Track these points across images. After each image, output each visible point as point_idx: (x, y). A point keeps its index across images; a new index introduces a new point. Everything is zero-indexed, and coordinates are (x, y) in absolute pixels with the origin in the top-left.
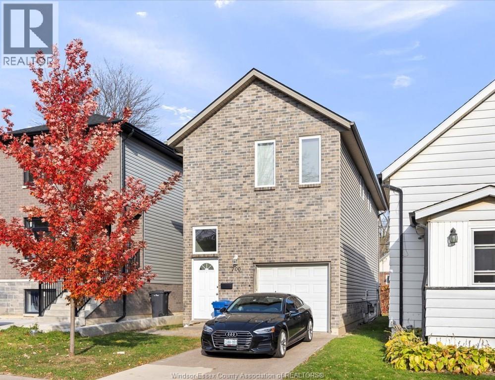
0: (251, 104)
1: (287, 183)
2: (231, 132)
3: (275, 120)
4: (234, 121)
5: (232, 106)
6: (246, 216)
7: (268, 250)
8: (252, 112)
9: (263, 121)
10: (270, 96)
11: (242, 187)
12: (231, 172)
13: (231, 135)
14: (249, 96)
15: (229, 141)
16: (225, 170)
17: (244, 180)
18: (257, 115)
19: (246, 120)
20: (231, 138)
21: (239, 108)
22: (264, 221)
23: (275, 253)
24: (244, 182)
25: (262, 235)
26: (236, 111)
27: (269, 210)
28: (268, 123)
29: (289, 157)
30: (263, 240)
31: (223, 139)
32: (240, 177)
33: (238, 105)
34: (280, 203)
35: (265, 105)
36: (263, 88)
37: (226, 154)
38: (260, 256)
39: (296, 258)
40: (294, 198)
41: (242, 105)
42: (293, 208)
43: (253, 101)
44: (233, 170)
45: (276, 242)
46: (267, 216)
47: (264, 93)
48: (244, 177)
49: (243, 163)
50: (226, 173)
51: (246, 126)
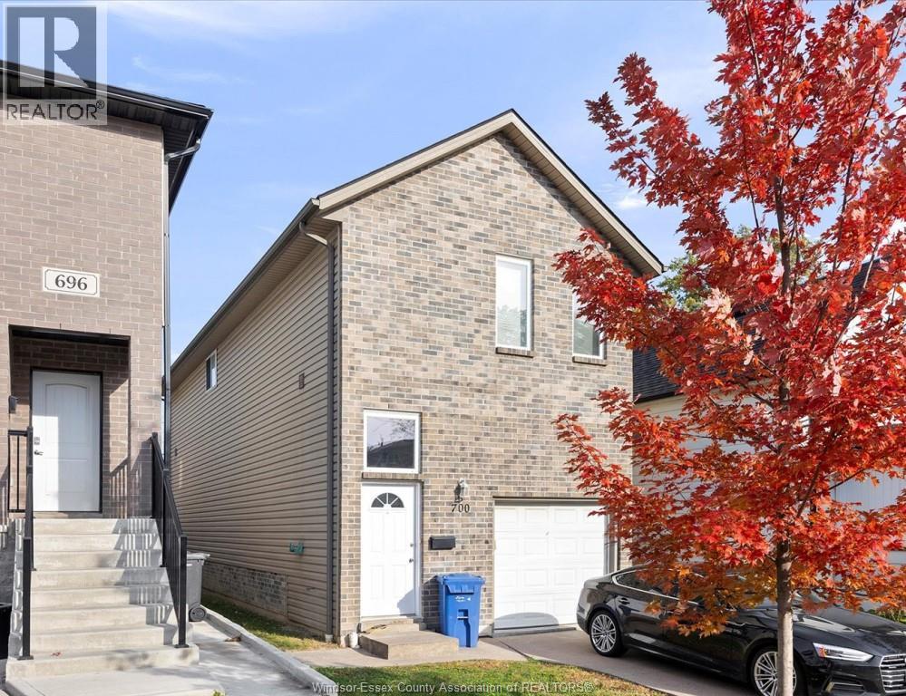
0: (490, 177)
1: (554, 348)
2: (451, 223)
3: (534, 224)
4: (457, 200)
5: (454, 168)
6: (480, 402)
7: (521, 473)
8: (493, 194)
9: (513, 219)
10: (524, 175)
11: (472, 342)
12: (450, 306)
13: (451, 229)
14: (487, 160)
15: (448, 239)
16: (438, 299)
17: (478, 329)
18: (499, 203)
19: (480, 207)
20: (451, 234)
21: (467, 177)
22: (514, 415)
23: (533, 478)
24: (477, 331)
25: (511, 441)
26: (461, 181)
27: (523, 395)
28: (522, 227)
29: (557, 301)
30: (511, 451)
31: (434, 231)
32: (468, 319)
33: (466, 171)
34: (541, 385)
35: (516, 188)
36: (512, 155)
37: (440, 265)
38: (508, 483)
39: (568, 490)
40: (564, 378)
41: (473, 173)
42: (564, 398)
43: (493, 172)
44: (454, 301)
45: (534, 458)
46: (519, 405)
47: (513, 164)
48: (476, 320)
49: (475, 293)
50: (440, 304)
51: (481, 218)
